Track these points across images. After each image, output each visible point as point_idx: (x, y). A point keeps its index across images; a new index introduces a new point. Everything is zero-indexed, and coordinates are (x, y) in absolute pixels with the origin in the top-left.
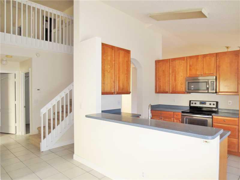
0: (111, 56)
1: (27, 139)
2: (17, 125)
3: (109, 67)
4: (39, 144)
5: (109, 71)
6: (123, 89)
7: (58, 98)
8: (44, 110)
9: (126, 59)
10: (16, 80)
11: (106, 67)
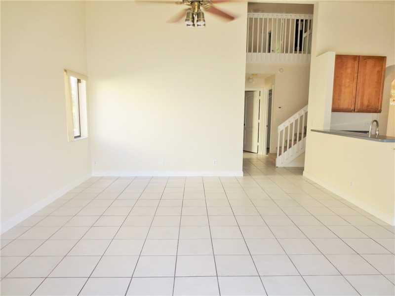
0: (353, 67)
1: (267, 158)
2: (259, 144)
3: (348, 80)
4: (275, 160)
5: (347, 86)
6: (368, 106)
7: (292, 120)
8: (282, 127)
9: (377, 69)
10: (261, 98)
11: (343, 82)
